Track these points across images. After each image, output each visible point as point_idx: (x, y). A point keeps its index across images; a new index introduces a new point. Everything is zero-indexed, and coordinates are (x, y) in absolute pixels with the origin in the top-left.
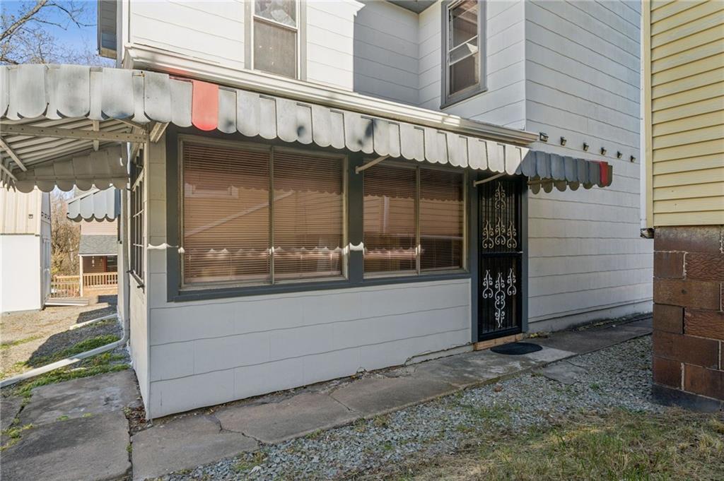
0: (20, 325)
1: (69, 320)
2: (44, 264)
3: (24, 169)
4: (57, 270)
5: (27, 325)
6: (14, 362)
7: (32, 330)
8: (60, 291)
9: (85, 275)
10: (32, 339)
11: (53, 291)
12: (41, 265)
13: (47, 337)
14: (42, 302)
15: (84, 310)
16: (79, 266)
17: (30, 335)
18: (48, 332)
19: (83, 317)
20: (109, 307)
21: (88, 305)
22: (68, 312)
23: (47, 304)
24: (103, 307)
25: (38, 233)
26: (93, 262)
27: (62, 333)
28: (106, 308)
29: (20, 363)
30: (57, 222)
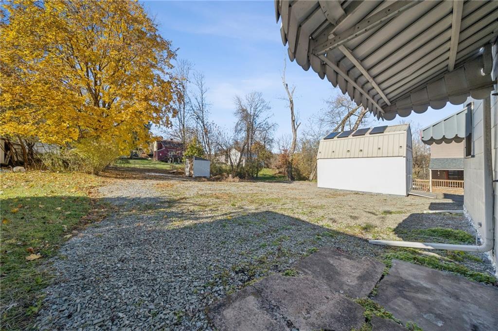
0: (394, 202)
1: (422, 206)
2: (408, 172)
3: (389, 104)
4: (416, 176)
5: (398, 203)
6: (387, 227)
7: (401, 207)
8: (417, 187)
9: (433, 180)
10: (399, 212)
11: (414, 186)
12: (406, 172)
13: (409, 214)
14: (407, 192)
15: (434, 201)
16: (429, 175)
17: (399, 210)
18: (410, 210)
19: (433, 206)
20: (453, 203)
21: (437, 199)
22: (423, 200)
23: (410, 193)
24: (448, 202)
25: (405, 155)
26: (439, 173)
27: (418, 214)
28: (451, 203)
29: (390, 228)
30: (416, 153)
